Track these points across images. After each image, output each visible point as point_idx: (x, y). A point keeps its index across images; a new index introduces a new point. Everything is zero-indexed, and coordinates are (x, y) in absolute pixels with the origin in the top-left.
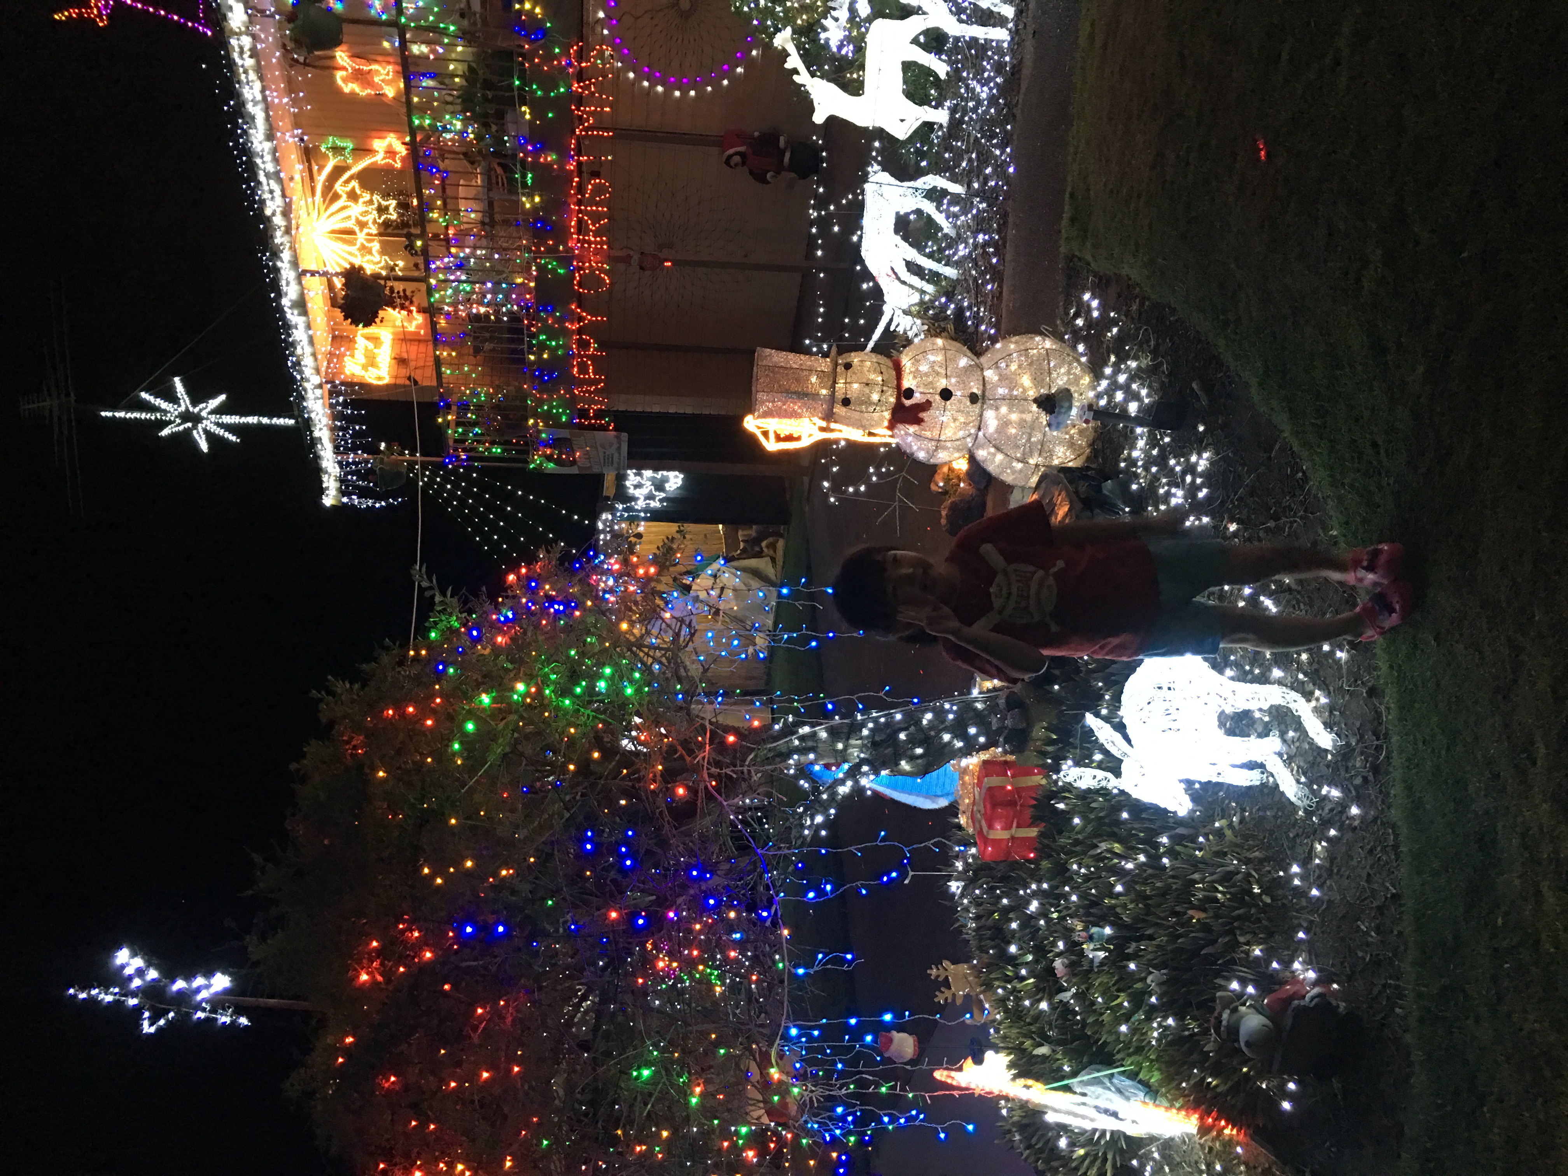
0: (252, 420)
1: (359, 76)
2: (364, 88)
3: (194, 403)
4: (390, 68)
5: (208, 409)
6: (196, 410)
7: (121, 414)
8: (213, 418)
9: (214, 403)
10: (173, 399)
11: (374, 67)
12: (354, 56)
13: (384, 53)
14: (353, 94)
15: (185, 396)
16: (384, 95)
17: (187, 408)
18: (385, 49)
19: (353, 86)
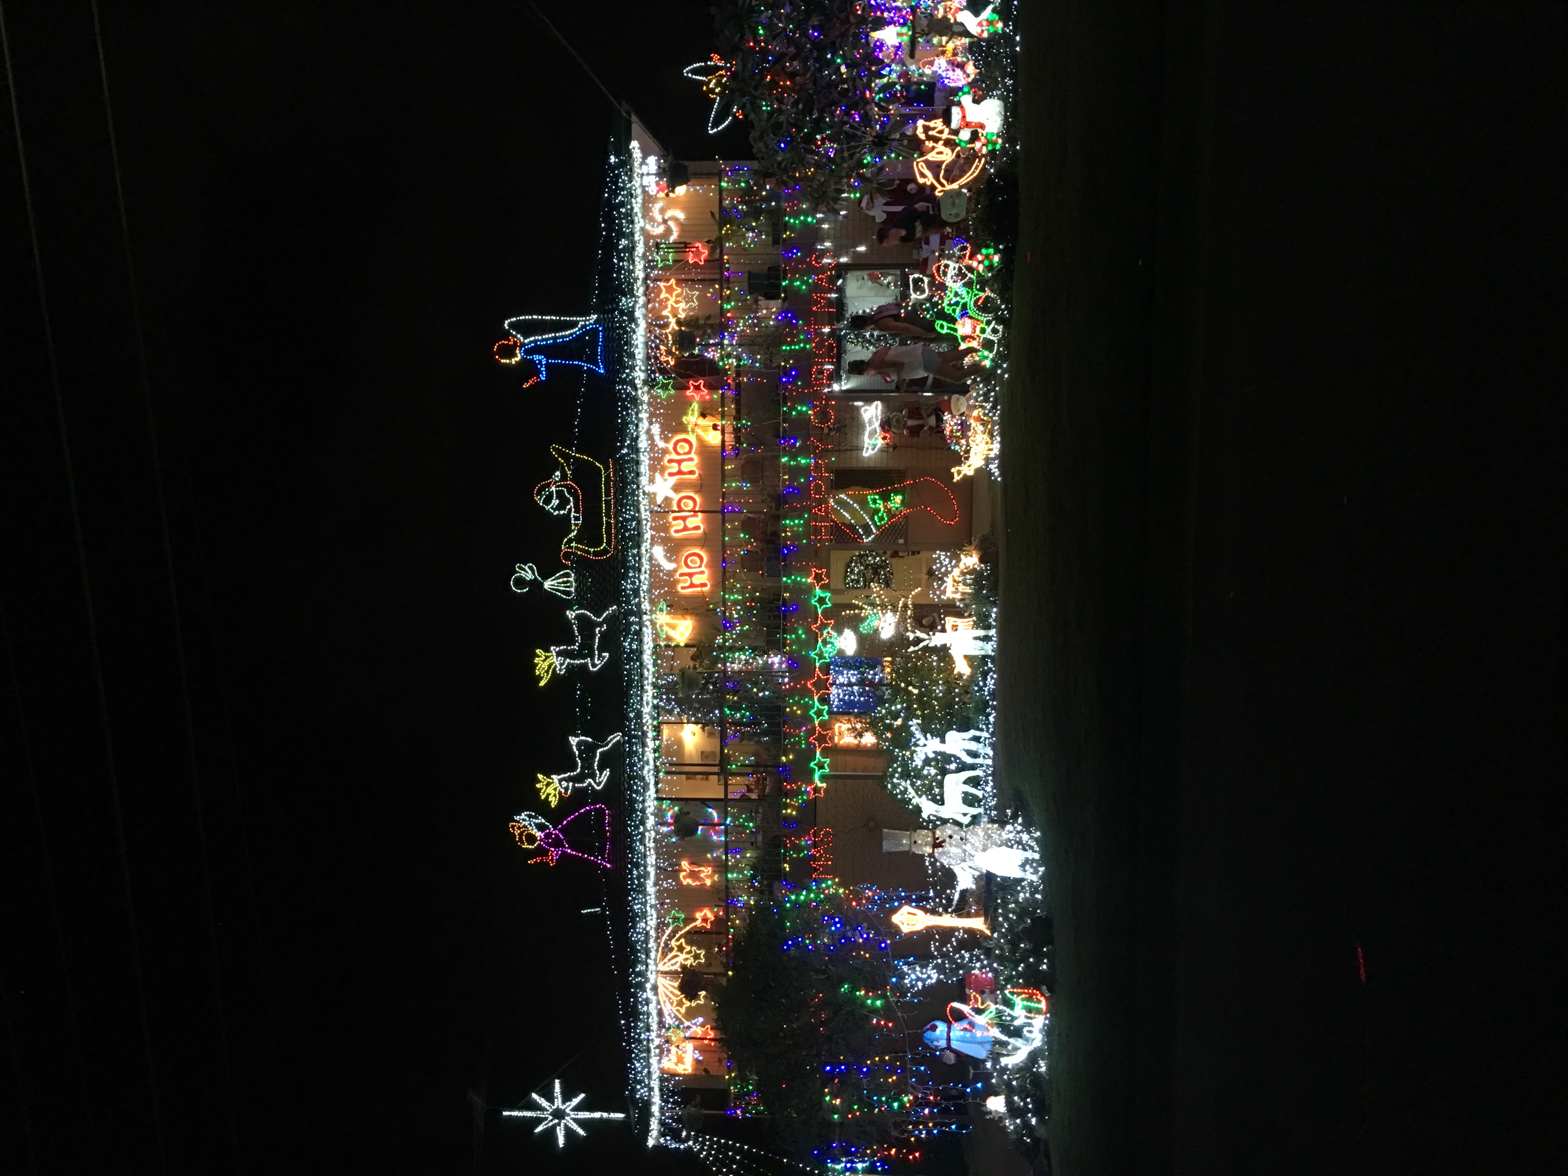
0: (597, 1115)
1: (693, 875)
2: (694, 881)
3: (564, 1103)
4: (710, 869)
5: (570, 1107)
6: (563, 1108)
7: (515, 1113)
8: (573, 1115)
9: (576, 1101)
10: (551, 1099)
11: (702, 869)
12: (691, 863)
13: (708, 861)
14: (688, 885)
15: (559, 1096)
16: (705, 884)
17: (558, 1106)
18: (708, 859)
19: (689, 881)
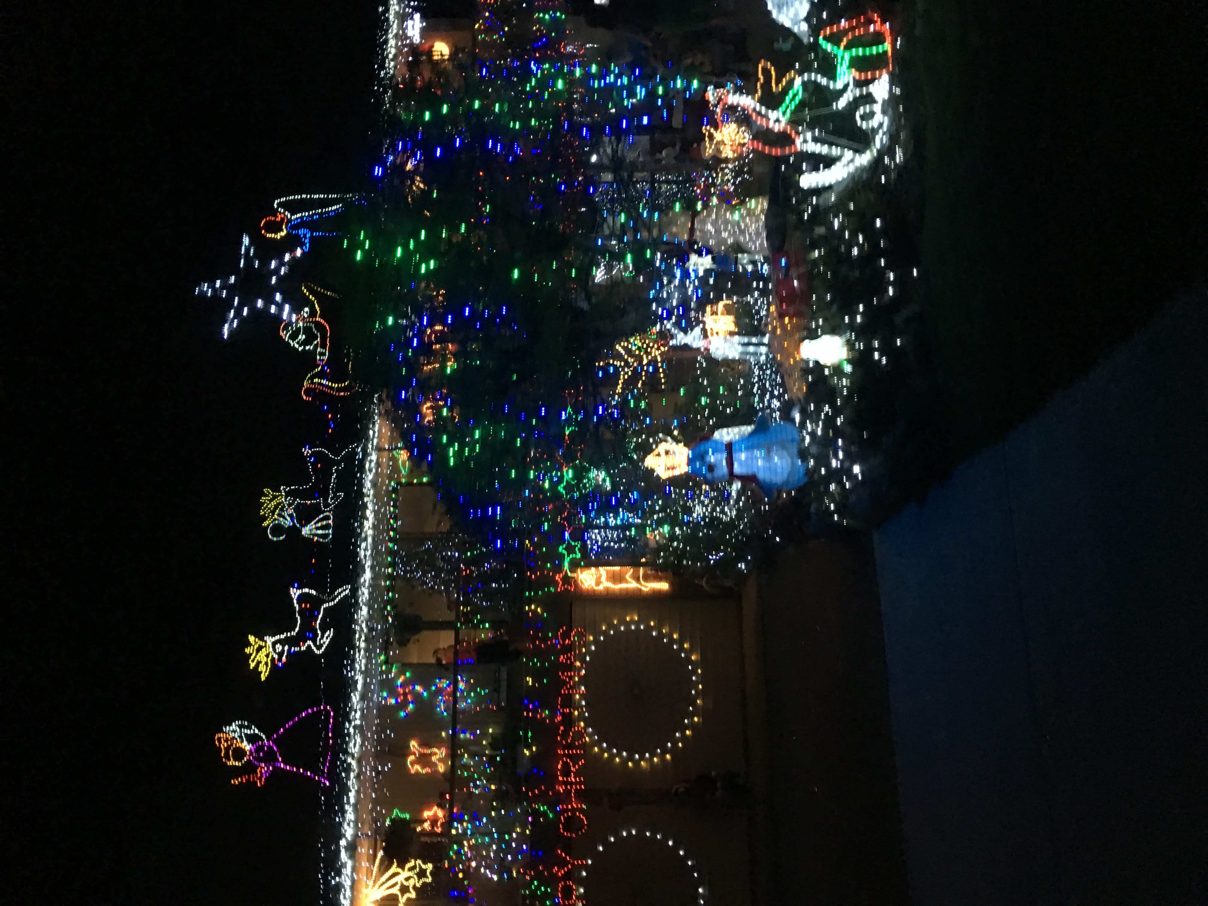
1: (424, 760)
2: (424, 768)
4: (444, 751)
11: (435, 750)
12: (422, 744)
13: (441, 740)
14: (417, 773)
16: (437, 771)
18: (442, 737)
19: (418, 767)
